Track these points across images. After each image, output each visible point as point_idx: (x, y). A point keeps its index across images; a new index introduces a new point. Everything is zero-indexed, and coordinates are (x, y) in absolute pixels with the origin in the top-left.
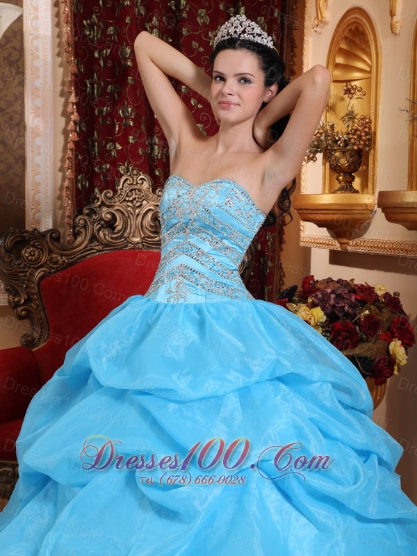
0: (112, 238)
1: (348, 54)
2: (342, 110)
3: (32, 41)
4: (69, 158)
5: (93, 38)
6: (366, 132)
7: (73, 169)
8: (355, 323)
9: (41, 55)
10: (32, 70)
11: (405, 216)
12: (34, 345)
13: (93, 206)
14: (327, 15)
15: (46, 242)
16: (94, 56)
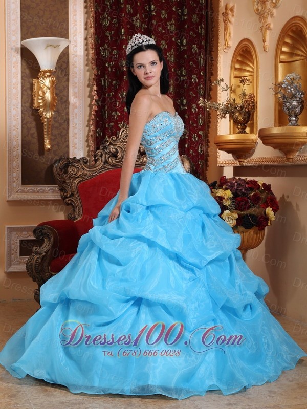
0: (116, 162)
1: (241, 63)
2: (239, 91)
3: (73, 58)
4: (92, 119)
5: (105, 56)
6: (252, 102)
7: (95, 125)
8: (248, 198)
9: (78, 65)
10: (73, 73)
11: (272, 140)
12: (75, 220)
13: (105, 145)
15: (81, 164)
16: (105, 65)
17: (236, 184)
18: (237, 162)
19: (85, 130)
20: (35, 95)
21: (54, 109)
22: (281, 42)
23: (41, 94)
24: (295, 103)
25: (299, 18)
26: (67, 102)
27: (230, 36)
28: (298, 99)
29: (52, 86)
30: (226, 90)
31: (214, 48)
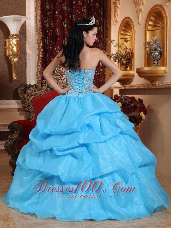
1: (125, 31)
2: (124, 47)
3: (29, 27)
4: (40, 63)
5: (47, 26)
6: (131, 53)
7: (41, 66)
8: (130, 107)
9: (31, 31)
10: (28, 36)
11: (144, 74)
12: (31, 119)
14: (118, 19)
15: (34, 88)
16: (47, 32)
17: (124, 99)
18: (123, 86)
19: (35, 68)
20: (7, 48)
21: (19, 57)
22: (148, 19)
23: (11, 48)
24: (157, 54)
25: (159, 6)
26: (25, 53)
27: (118, 15)
28: (159, 51)
29: (17, 43)
30: (116, 46)
31: (108, 22)
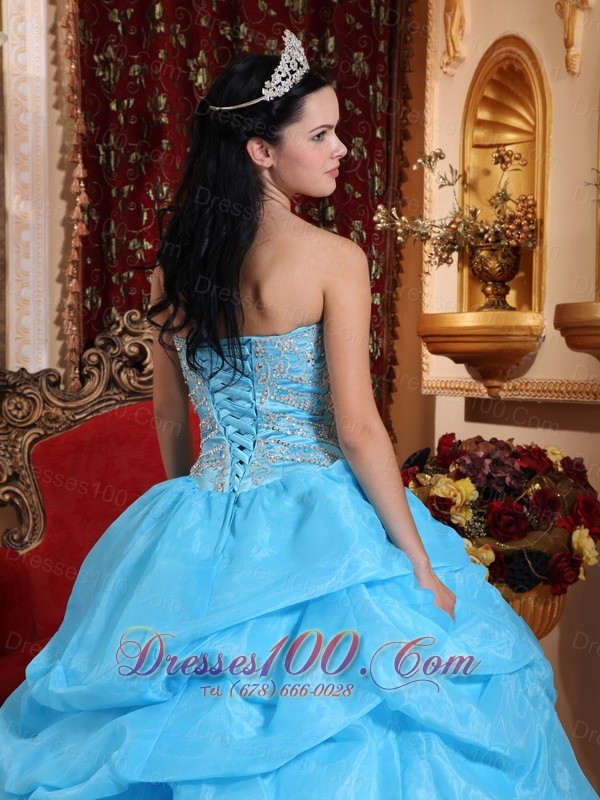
0: (140, 383)
1: (495, 106)
2: (489, 188)
3: (17, 84)
4: (73, 262)
5: (109, 81)
6: (528, 220)
7: (80, 278)
8: (521, 502)
9: (30, 106)
10: (16, 129)
11: (597, 340)
12: (24, 546)
13: (110, 335)
14: (464, 48)
15: (41, 390)
16: (109, 108)
17: (488, 462)
18: (482, 387)
19: (51, 291)
27: (461, 27)
30: (450, 184)
31: (412, 61)
